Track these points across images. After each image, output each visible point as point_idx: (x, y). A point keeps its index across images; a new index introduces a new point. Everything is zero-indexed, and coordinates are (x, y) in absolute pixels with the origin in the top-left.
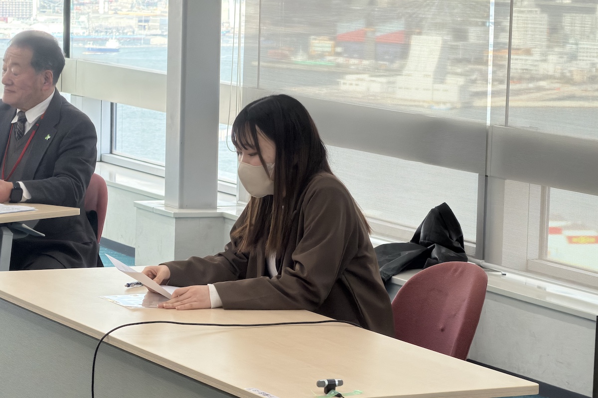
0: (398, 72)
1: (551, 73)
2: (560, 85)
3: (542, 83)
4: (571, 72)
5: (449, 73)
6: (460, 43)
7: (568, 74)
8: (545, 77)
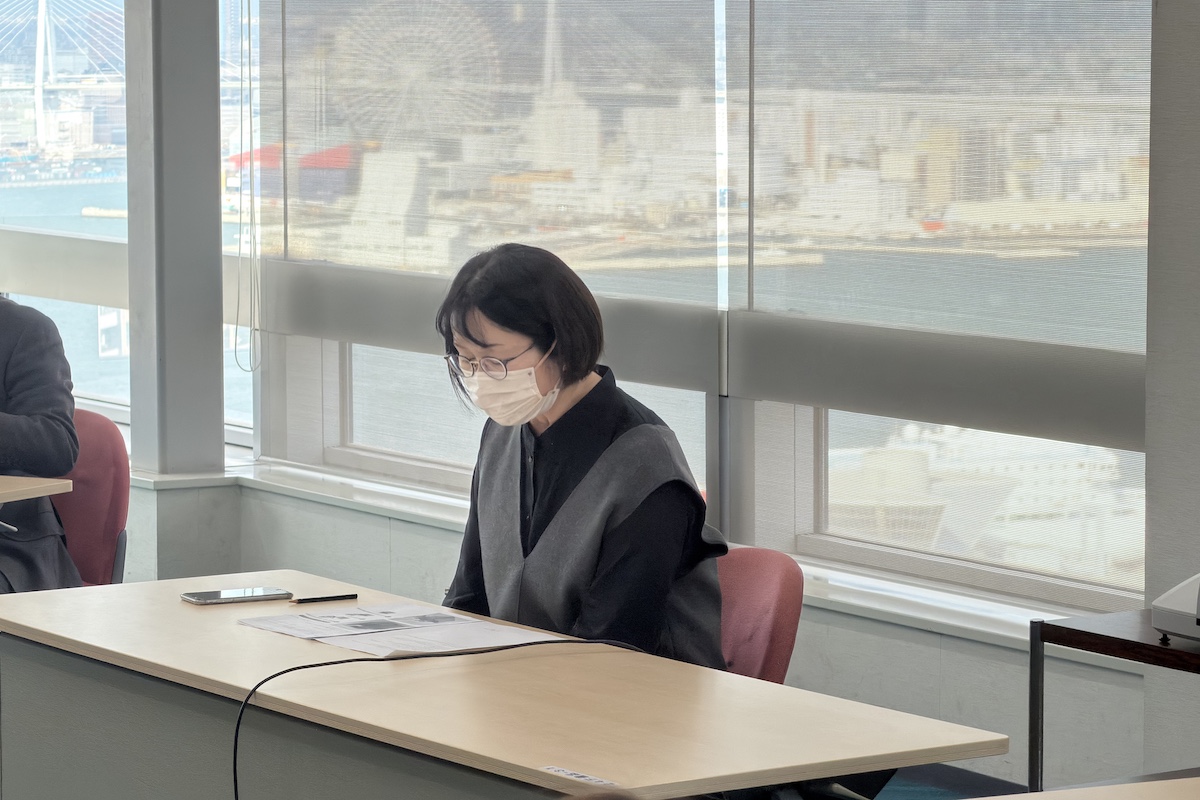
0: (344, 218)
1: (608, 211)
2: (625, 231)
3: (594, 230)
4: (642, 208)
5: (432, 217)
6: (448, 165)
7: (638, 213)
8: (598, 219)
